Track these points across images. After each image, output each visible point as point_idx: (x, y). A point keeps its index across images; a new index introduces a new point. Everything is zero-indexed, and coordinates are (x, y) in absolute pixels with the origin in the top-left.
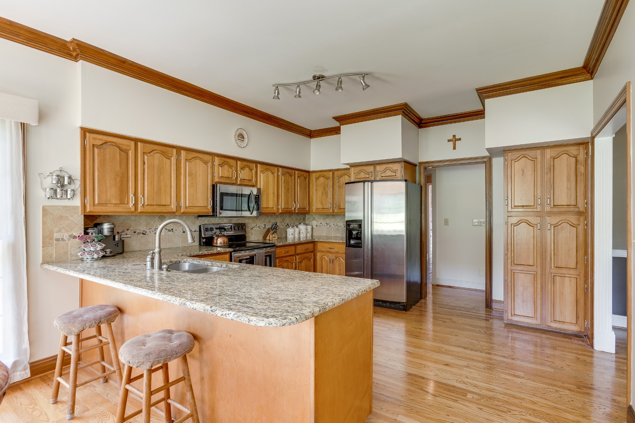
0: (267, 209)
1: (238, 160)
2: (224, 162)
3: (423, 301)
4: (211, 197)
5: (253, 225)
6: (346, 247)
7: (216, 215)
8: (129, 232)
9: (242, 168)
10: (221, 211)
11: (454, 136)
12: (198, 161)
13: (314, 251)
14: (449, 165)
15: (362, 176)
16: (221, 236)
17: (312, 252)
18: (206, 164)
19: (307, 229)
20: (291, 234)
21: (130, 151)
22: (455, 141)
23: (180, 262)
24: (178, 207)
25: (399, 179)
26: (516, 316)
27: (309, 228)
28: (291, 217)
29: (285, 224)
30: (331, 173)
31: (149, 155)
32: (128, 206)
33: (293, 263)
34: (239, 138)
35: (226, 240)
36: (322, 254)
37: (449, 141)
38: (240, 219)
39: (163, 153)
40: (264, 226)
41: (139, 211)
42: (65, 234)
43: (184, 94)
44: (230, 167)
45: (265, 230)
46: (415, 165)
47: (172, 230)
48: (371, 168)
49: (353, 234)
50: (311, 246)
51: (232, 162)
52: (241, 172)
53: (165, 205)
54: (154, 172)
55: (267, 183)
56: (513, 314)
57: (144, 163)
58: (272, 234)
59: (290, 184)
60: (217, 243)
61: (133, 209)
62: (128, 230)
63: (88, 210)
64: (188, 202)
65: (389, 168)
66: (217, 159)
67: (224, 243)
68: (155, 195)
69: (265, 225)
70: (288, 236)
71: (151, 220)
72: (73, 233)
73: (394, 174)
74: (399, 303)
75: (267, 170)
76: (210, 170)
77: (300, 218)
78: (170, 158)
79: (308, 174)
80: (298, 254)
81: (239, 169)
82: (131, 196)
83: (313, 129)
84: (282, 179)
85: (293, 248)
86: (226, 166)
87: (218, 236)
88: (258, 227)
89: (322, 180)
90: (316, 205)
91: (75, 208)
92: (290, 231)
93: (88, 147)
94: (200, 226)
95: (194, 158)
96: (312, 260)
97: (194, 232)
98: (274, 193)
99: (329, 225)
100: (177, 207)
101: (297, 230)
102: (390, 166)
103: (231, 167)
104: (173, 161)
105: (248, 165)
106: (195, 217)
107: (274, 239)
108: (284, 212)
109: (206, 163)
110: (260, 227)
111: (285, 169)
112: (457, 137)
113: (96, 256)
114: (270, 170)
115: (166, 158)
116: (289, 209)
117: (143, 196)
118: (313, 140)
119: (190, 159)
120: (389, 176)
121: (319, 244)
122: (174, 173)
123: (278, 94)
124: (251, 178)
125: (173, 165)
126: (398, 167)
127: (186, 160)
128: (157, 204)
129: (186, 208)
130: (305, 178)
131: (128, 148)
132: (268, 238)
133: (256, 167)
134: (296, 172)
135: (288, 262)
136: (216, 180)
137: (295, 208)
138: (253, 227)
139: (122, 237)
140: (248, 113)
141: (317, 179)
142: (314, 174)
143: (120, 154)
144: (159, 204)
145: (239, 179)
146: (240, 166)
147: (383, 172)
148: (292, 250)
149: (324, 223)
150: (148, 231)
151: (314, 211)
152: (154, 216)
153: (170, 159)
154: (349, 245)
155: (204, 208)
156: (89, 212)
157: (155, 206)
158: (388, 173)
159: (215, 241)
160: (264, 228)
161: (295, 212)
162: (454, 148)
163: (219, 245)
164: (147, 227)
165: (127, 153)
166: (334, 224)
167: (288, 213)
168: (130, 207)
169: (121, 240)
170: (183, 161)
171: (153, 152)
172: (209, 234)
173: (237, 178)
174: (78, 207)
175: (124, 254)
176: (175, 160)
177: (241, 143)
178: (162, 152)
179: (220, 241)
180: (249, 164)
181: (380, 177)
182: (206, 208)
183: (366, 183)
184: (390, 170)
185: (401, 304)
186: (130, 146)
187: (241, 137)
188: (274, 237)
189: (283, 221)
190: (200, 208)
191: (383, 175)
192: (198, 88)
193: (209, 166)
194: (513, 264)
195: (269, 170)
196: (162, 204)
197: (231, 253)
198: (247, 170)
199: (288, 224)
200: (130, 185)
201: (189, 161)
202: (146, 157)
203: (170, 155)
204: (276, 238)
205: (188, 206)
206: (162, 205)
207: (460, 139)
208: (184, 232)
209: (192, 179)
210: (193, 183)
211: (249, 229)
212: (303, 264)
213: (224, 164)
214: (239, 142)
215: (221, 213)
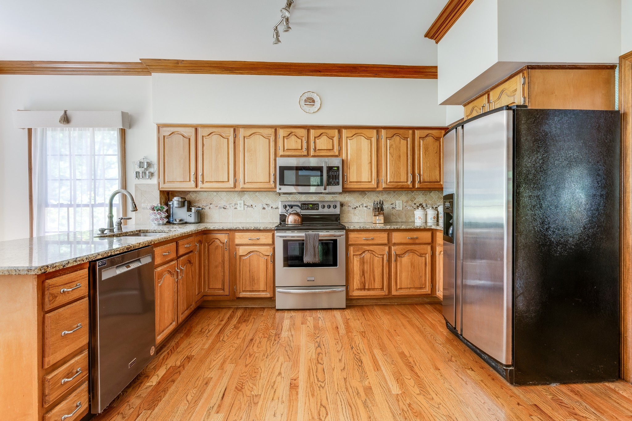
0: (359, 184)
1: (311, 128)
2: (291, 133)
4: (274, 172)
9: (318, 137)
10: (281, 187)
12: (258, 136)
13: (432, 244)
18: (268, 138)
21: (192, 137)
29: (415, 204)
31: (208, 137)
32: (190, 183)
33: (383, 255)
34: (306, 103)
39: (220, 134)
44: (298, 137)
47: (252, 206)
48: (484, 101)
50: (429, 235)
51: (302, 131)
52: (315, 142)
53: (223, 182)
54: (212, 153)
55: (358, 150)
57: (203, 145)
59: (403, 150)
60: (288, 221)
61: (194, 186)
62: (211, 204)
63: (161, 187)
64: (247, 178)
65: (505, 91)
66: (281, 131)
67: (295, 222)
68: (213, 172)
71: (230, 195)
72: (153, 204)
75: (358, 135)
76: (272, 144)
79: (442, 131)
80: (395, 244)
81: (312, 138)
82: (192, 175)
84: (387, 143)
85: (384, 235)
86: (293, 138)
87: (289, 215)
88: (366, 207)
91: (154, 186)
93: (161, 138)
95: (253, 133)
96: (427, 256)
97: (275, 208)
98: (370, 163)
100: (237, 183)
102: (507, 85)
103: (300, 137)
104: (230, 140)
105: (326, 133)
106: (276, 194)
107: (377, 222)
108: (390, 187)
110: (369, 207)
111: (393, 130)
113: (161, 222)
114: (364, 134)
115: (224, 138)
116: (401, 183)
117: (203, 174)
119: (250, 136)
122: (231, 151)
124: (332, 146)
125: (230, 144)
126: (518, 84)
127: (244, 137)
129: (245, 184)
130: (437, 138)
131: (190, 134)
133: (340, 133)
134: (416, 131)
135: (374, 253)
136: (281, 153)
137: (413, 182)
138: (357, 207)
139: (197, 210)
140: (320, 71)
143: (183, 140)
144: (217, 181)
145: (312, 150)
146: (313, 135)
147: (498, 101)
148: (381, 238)
153: (227, 138)
155: (266, 183)
157: (214, 183)
163: (289, 223)
164: (227, 202)
165: (189, 139)
167: (397, 188)
168: (192, 183)
169: (196, 212)
170: (241, 139)
171: (211, 135)
173: (308, 149)
174: (156, 185)
176: (233, 138)
177: (310, 109)
179: (290, 219)
180: (329, 131)
182: (269, 183)
183: (458, 130)
184: (506, 94)
186: (192, 133)
187: (310, 101)
189: (412, 201)
190: (261, 183)
193: (271, 139)
195: (361, 134)
196: (219, 181)
197: (274, 231)
198: (325, 138)
199: (421, 205)
200: (192, 165)
201: (248, 137)
202: (205, 140)
203: (227, 135)
208: (264, 208)
209: (250, 155)
210: (252, 159)
211: (350, 209)
212: (406, 260)
213: (291, 135)
214: (307, 108)
215: (280, 189)
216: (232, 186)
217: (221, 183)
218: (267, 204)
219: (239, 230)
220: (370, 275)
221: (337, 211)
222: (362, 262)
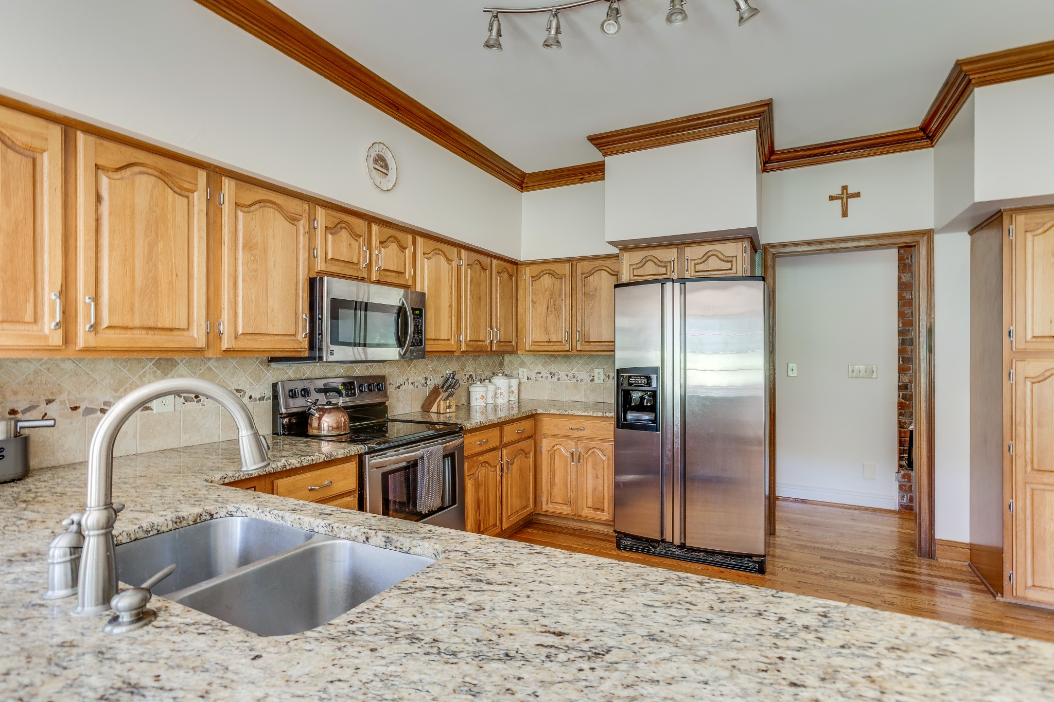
0: (436, 342)
1: (376, 223)
2: (339, 223)
4: (307, 311)
5: (401, 380)
6: (618, 427)
7: (320, 358)
8: (52, 410)
9: (384, 242)
10: (332, 347)
11: (845, 188)
12: (271, 212)
13: (533, 437)
14: (832, 250)
15: (650, 269)
16: (330, 411)
17: (530, 438)
18: (293, 222)
19: (510, 387)
20: (479, 396)
21: (46, 155)
22: (847, 198)
24: (213, 333)
25: (740, 274)
26: (1037, 588)
27: (514, 382)
28: (477, 360)
29: (465, 375)
30: (568, 266)
31: (118, 175)
32: (35, 328)
33: (496, 466)
34: (377, 167)
35: (343, 418)
36: (553, 441)
37: (832, 198)
38: (371, 366)
39: (163, 176)
40: (423, 382)
41: (81, 344)
43: (230, 17)
44: (353, 235)
45: (427, 391)
47: (196, 397)
48: (669, 254)
49: (631, 398)
50: (527, 425)
51: (359, 225)
52: (380, 252)
53: (171, 330)
54: (133, 229)
55: (436, 281)
56: (1030, 583)
57: (99, 199)
58: (444, 400)
59: (483, 287)
60: (319, 428)
61: (56, 339)
62: (49, 401)
64: (243, 323)
65: (714, 253)
66: (321, 213)
67: (338, 428)
68: (137, 298)
69: (426, 379)
70: (473, 402)
71: (128, 370)
73: (728, 265)
74: (750, 556)
75: (438, 251)
76: (302, 240)
77: (494, 362)
78: (187, 194)
79: (515, 267)
80: (505, 445)
81: (375, 242)
82: (50, 299)
83: (528, 170)
84: (467, 274)
85: (496, 432)
86: (344, 234)
87: (323, 411)
88: (412, 383)
89: (546, 280)
90: (532, 334)
92: (478, 391)
94: (275, 386)
95: (260, 202)
96: (531, 455)
97: (260, 399)
98: (450, 306)
99: (556, 377)
100: (211, 335)
101: (491, 388)
102: (719, 247)
103: (356, 236)
104: (196, 203)
105: (396, 238)
106: (261, 363)
107: (448, 410)
108: (470, 349)
109: (293, 219)
110: (416, 384)
111: (472, 254)
112: (850, 191)
114: (444, 253)
115: (175, 192)
116: (480, 343)
117: (96, 299)
118: (526, 195)
119: (250, 206)
120: (714, 270)
121: (545, 420)
122: (200, 238)
123: (499, 34)
124: (403, 267)
125: (196, 216)
126: (738, 251)
127: (236, 205)
128: (146, 325)
129: (236, 337)
130: (511, 276)
131: (37, 143)
132: (434, 409)
133: (414, 243)
134: (494, 261)
135: (487, 465)
136: (320, 266)
137: (491, 342)
138: (401, 385)
139: (22, 427)
140: (398, 109)
141: (535, 278)
142: (528, 269)
143: (4, 158)
144: (152, 325)
145: (375, 268)
146: (377, 237)
147: (700, 261)
148: (493, 438)
149: (545, 372)
151: (527, 348)
152: (139, 361)
153: (187, 197)
154: (622, 423)
155: (288, 338)
157: (138, 332)
158: (714, 264)
159: (315, 424)
160: (423, 386)
161: (491, 349)
162: (845, 214)
163: (324, 433)
164: (116, 391)
165: (34, 160)
166: (567, 376)
167: (476, 351)
168: (46, 331)
169: (16, 435)
170: (227, 209)
171: (129, 171)
172: (298, 404)
173: (369, 266)
175: (30, 482)
176: (204, 201)
177: (382, 180)
178: (161, 172)
179: (328, 422)
180: (400, 235)
181: (693, 271)
182: (293, 338)
183: (668, 285)
184: (716, 256)
185: (754, 559)
186: (46, 139)
187: (381, 162)
188: (449, 407)
190: (276, 337)
191: (699, 268)
192: (269, 6)
193: (301, 228)
194: (1029, 469)
195: (441, 253)
196: (160, 326)
197: (361, 458)
198: (393, 247)
199: (471, 376)
200: (46, 263)
201: (246, 209)
202: (105, 181)
203: (186, 185)
204: (453, 409)
205: (243, 334)
206: (159, 328)
207: (858, 195)
209: (253, 258)
210: (256, 270)
211: (393, 389)
212: (515, 467)
213: (339, 226)
214: (377, 178)
215: (332, 353)
216: (202, 343)
217: (163, 332)
218: (238, 390)
220: (485, 506)
222: (477, 486)
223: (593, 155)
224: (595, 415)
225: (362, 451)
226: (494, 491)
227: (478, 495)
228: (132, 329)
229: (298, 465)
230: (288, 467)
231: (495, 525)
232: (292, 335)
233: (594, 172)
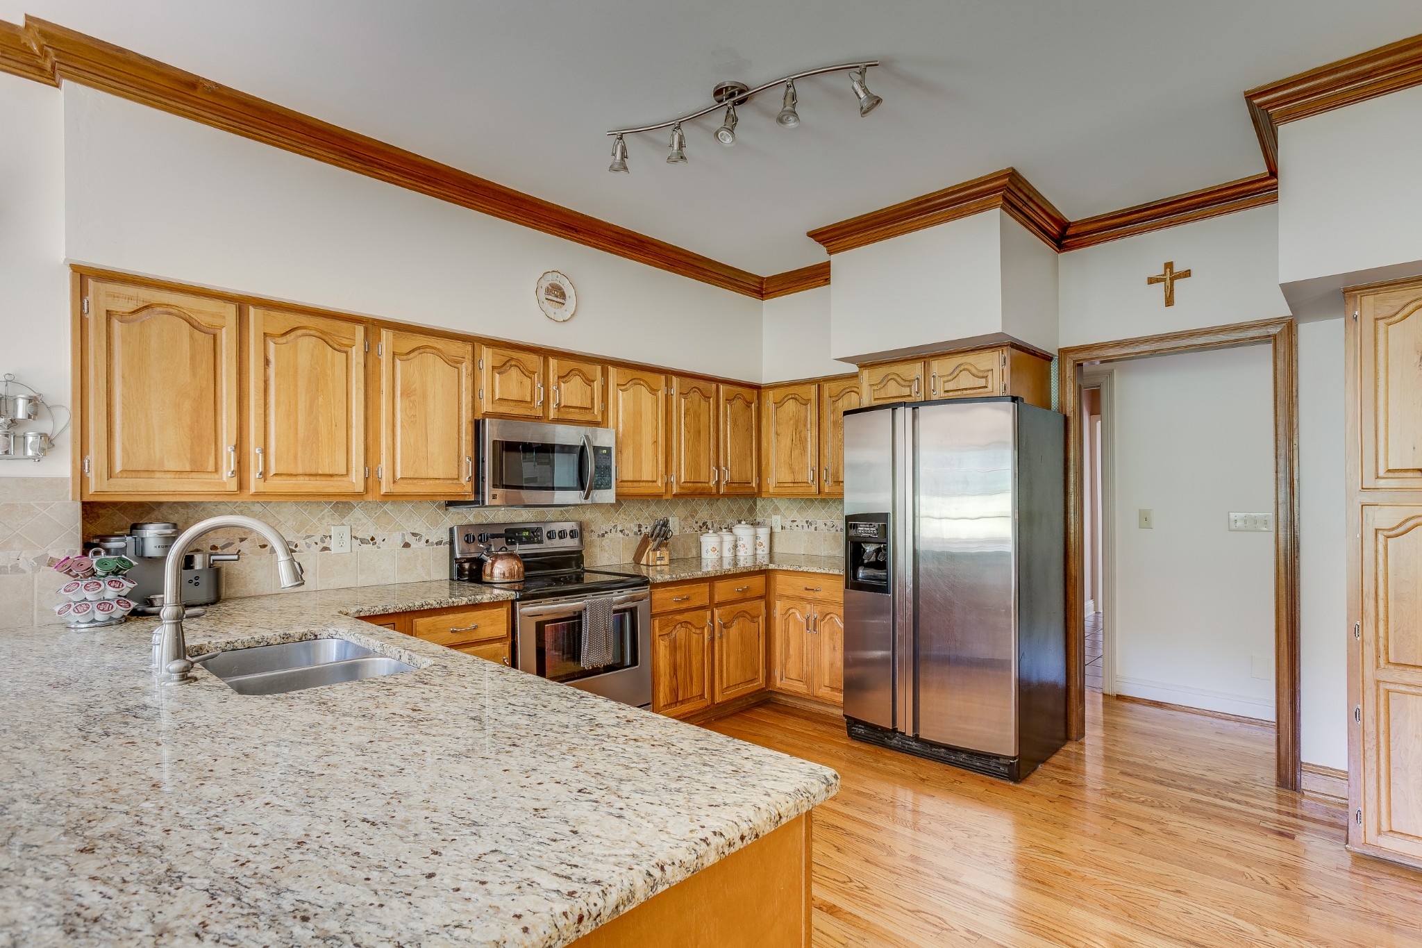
0: (636, 484)
1: (550, 355)
2: (508, 361)
3: (1071, 747)
4: (471, 454)
5: (606, 527)
6: (847, 587)
7: (483, 502)
9: (564, 377)
10: (495, 491)
11: (1169, 266)
12: (430, 358)
13: (766, 597)
14: (1153, 353)
15: (893, 391)
16: (501, 557)
17: (761, 597)
18: (456, 365)
19: (756, 537)
20: (710, 548)
21: (224, 329)
22: (1172, 280)
23: (316, 636)
24: (370, 476)
25: (996, 394)
26: (1396, 835)
27: (763, 533)
28: (715, 506)
29: (697, 523)
30: (814, 388)
31: (283, 340)
32: (217, 476)
33: (703, 628)
34: (550, 297)
35: (516, 566)
36: (788, 603)
37: (1151, 281)
38: (567, 511)
39: (324, 337)
40: (636, 529)
41: (253, 490)
42: (23, 555)
43: (383, 177)
44: (526, 372)
45: (639, 538)
46: (1048, 358)
47: (373, 539)
48: (916, 369)
49: (864, 551)
50: (758, 582)
51: (534, 361)
52: (559, 388)
53: (331, 476)
54: (296, 386)
55: (637, 414)
56: (1385, 827)
57: (267, 362)
58: (654, 550)
59: (704, 419)
60: (492, 575)
61: (233, 485)
62: (242, 540)
63: (92, 487)
64: (401, 468)
65: (966, 367)
66: (486, 353)
67: (512, 575)
68: (300, 448)
69: (640, 526)
70: (704, 555)
71: (309, 513)
72: (49, 552)
73: (982, 382)
74: (997, 757)
75: (635, 381)
76: (466, 382)
77: (740, 507)
78: (346, 349)
79: (755, 392)
80: (719, 605)
81: (552, 378)
82: (227, 452)
83: (766, 274)
84: (680, 405)
85: (704, 588)
86: (514, 373)
87: (496, 557)
88: (621, 531)
89: (790, 406)
90: (777, 474)
91: (53, 483)
92: (709, 541)
93: (91, 317)
94: (451, 530)
95: (419, 348)
96: (761, 620)
97: (437, 544)
98: (656, 442)
99: (813, 526)
100: (370, 481)
101: (728, 539)
102: (971, 359)
103: (528, 373)
104: (354, 357)
105: (580, 371)
106: (439, 507)
107: (658, 563)
108: (683, 491)
109: (455, 363)
110: (626, 532)
111: (688, 380)
112: (1176, 269)
114: (646, 382)
115: (335, 349)
116: (700, 484)
117: (265, 452)
118: (768, 303)
119: (409, 353)
120: (966, 389)
121: (780, 578)
122: (358, 389)
123: (624, 156)
124: (590, 402)
125: (354, 369)
126: (994, 363)
127: (394, 354)
128: (308, 471)
129: (394, 482)
130: (748, 404)
131: (217, 322)
132: (644, 561)
133: (605, 374)
134: (721, 387)
135: (689, 626)
136: (486, 407)
137: (718, 483)
138: (606, 533)
139: (214, 561)
140: (576, 231)
141: (779, 404)
142: (771, 392)
143: (191, 337)
144: (313, 472)
145: (553, 406)
146: (556, 371)
147: (950, 378)
148: (700, 595)
149: (801, 521)
150: (301, 543)
151: (771, 490)
152: (318, 503)
153: (346, 352)
154: (853, 583)
155: (450, 482)
156: (97, 493)
157: (302, 478)
158: (966, 381)
159: (488, 571)
160: (636, 534)
161: (718, 491)
162: (1169, 301)
163: (496, 579)
164: (298, 532)
165: (215, 336)
166: (825, 524)
167: (694, 494)
168: (225, 479)
169: (210, 567)
170: (385, 358)
171: (293, 335)
172: (474, 551)
173: (545, 404)
174: (63, 480)
176: (362, 354)
177: (556, 311)
178: (322, 332)
179: (499, 569)
180: (585, 367)
181: (942, 392)
182: (455, 481)
183: (900, 410)
184: (969, 371)
185: (1002, 761)
186: (224, 317)
187: (557, 293)
188: (661, 558)
189: (693, 517)
190: (437, 481)
191: (950, 386)
192: (420, 159)
193: (464, 370)
194: (1382, 662)
195: (642, 382)
196: (320, 472)
197: (513, 602)
198: (576, 381)
199: (704, 524)
200: (224, 422)
201: (405, 357)
202: (271, 346)
203: (345, 341)
204: (666, 561)
205: (402, 478)
206: (320, 475)
207: (1187, 274)
208: (407, 545)
209: (411, 404)
210: (415, 416)
211: (595, 537)
212: (734, 631)
213: (508, 364)
214: (551, 308)
215: (494, 497)
216: (360, 488)
217: (324, 478)
218: (414, 534)
219: (430, 609)
220: (685, 672)
221: (570, 544)
222: (674, 648)
223: (816, 254)
224: (831, 572)
225: (513, 597)
226: (699, 657)
227: (675, 660)
228: (296, 475)
229: (438, 606)
230: (426, 607)
231: (702, 696)
232: (454, 479)
233: (817, 276)
